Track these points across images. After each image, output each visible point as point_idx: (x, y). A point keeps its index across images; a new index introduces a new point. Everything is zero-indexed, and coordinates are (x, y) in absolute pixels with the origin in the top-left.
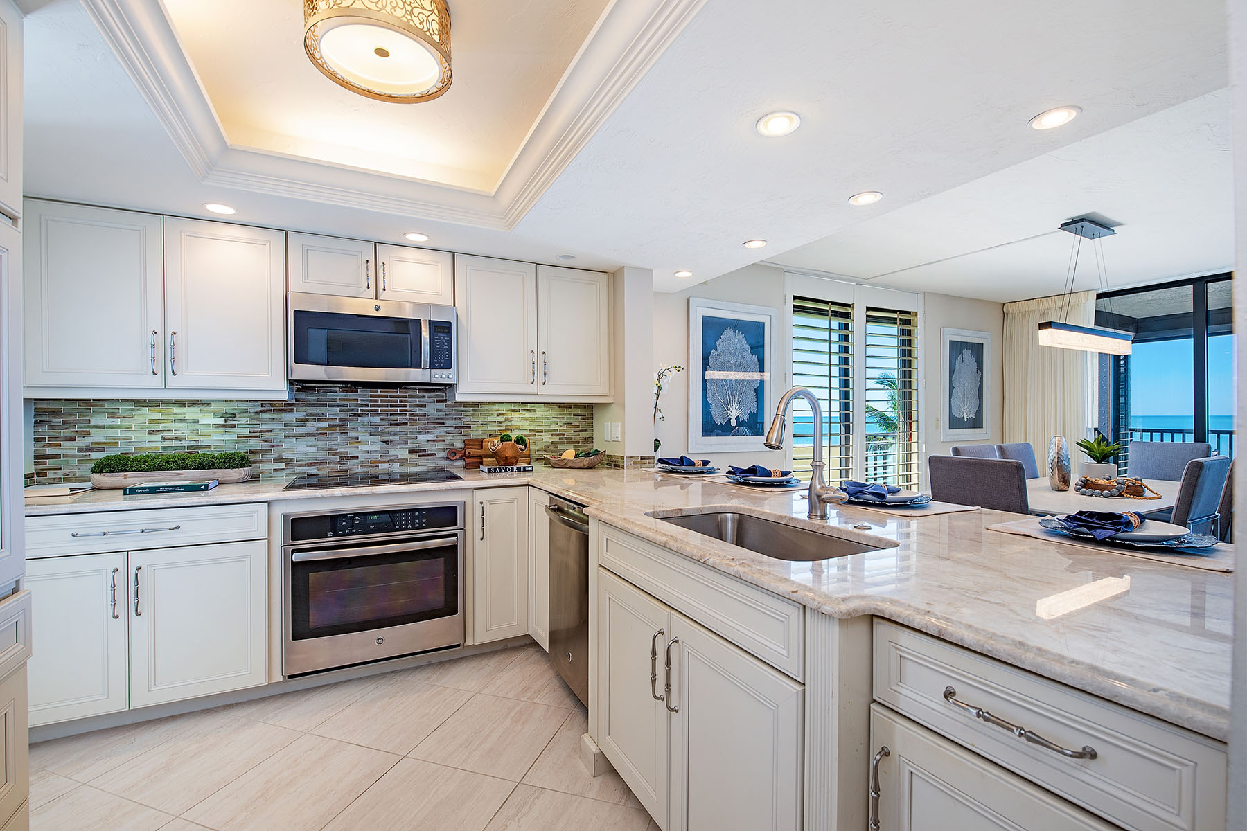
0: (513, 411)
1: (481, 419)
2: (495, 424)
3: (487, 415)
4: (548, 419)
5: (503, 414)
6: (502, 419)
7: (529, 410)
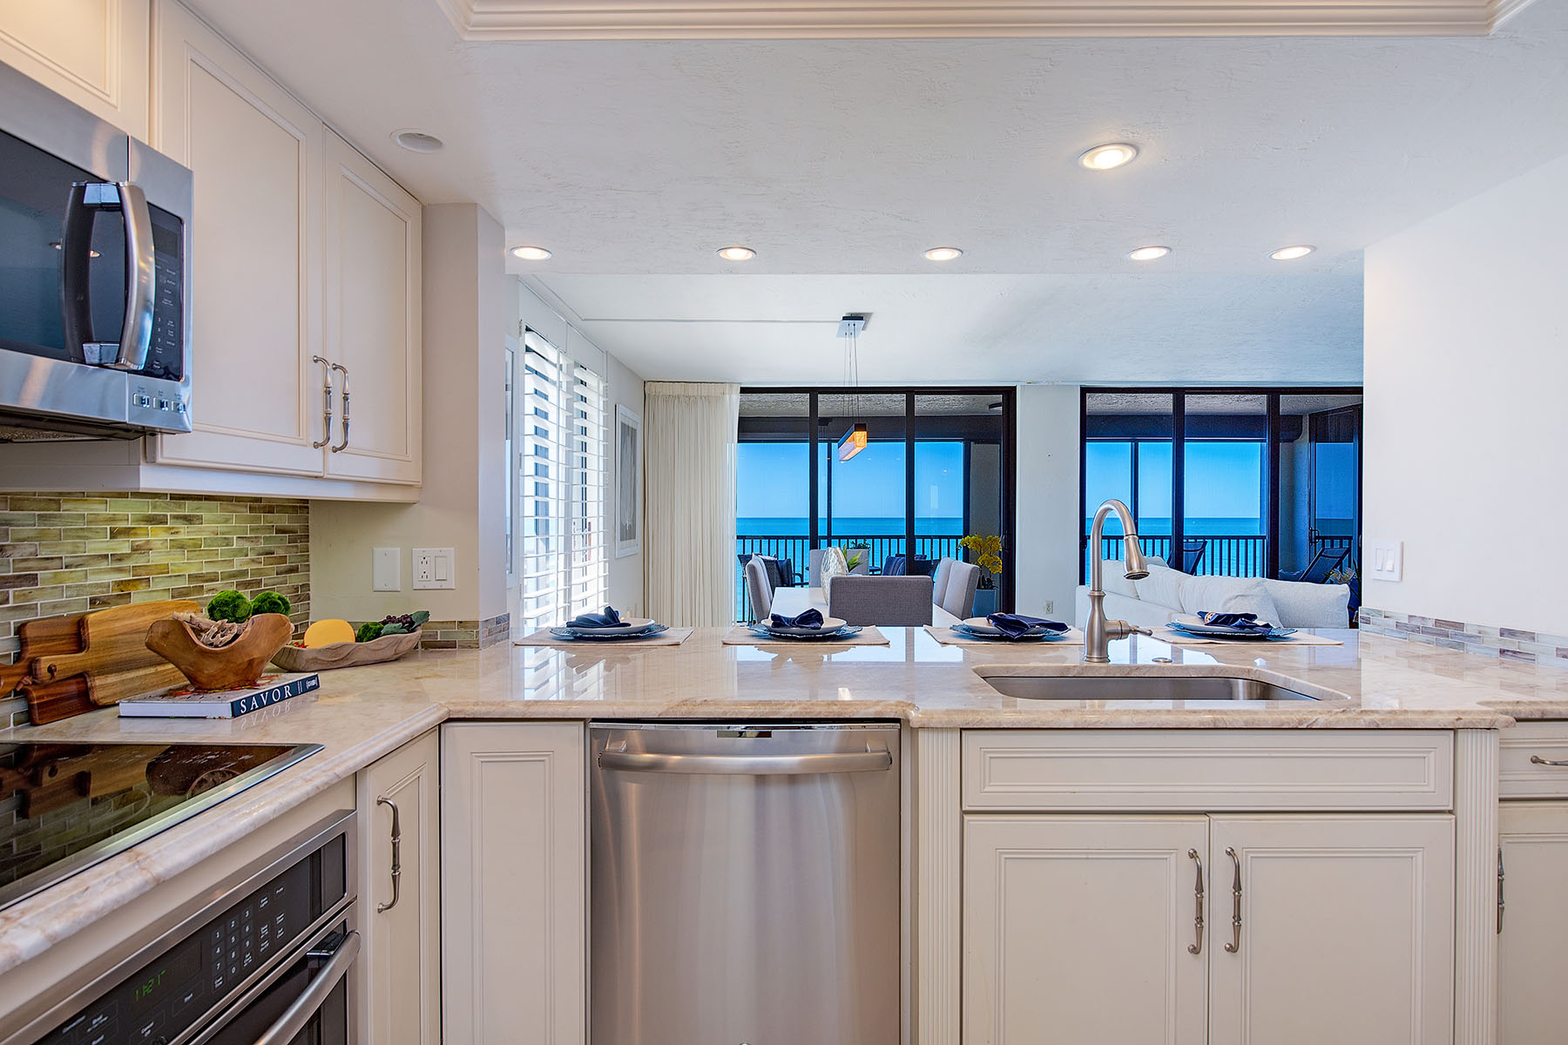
0: (151, 520)
1: (65, 550)
2: (104, 565)
3: (81, 535)
4: (228, 542)
5: (127, 532)
6: (122, 546)
7: (188, 519)
